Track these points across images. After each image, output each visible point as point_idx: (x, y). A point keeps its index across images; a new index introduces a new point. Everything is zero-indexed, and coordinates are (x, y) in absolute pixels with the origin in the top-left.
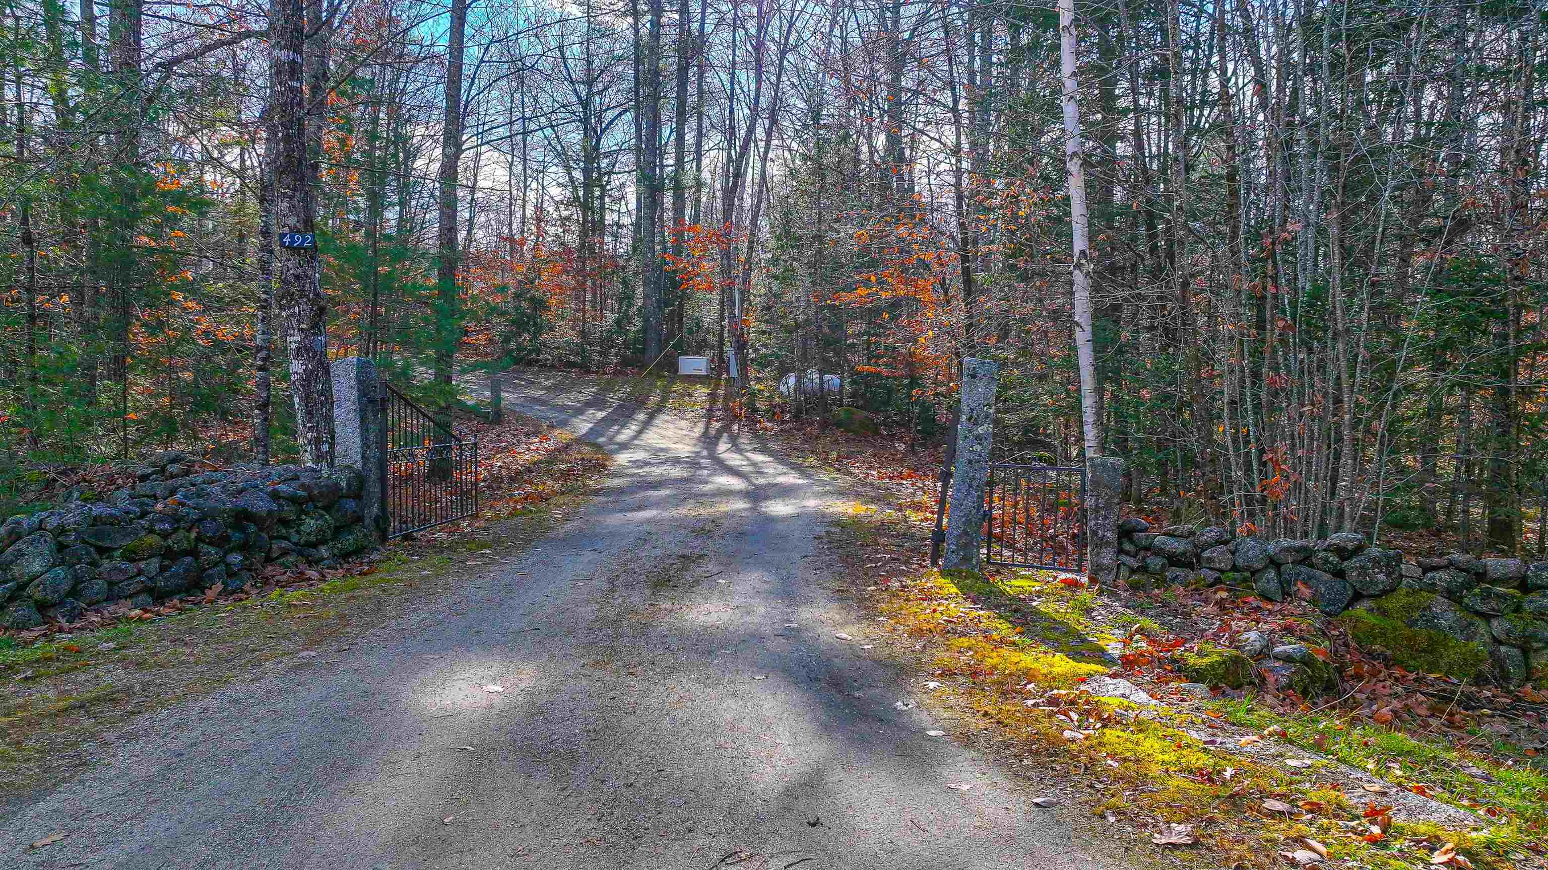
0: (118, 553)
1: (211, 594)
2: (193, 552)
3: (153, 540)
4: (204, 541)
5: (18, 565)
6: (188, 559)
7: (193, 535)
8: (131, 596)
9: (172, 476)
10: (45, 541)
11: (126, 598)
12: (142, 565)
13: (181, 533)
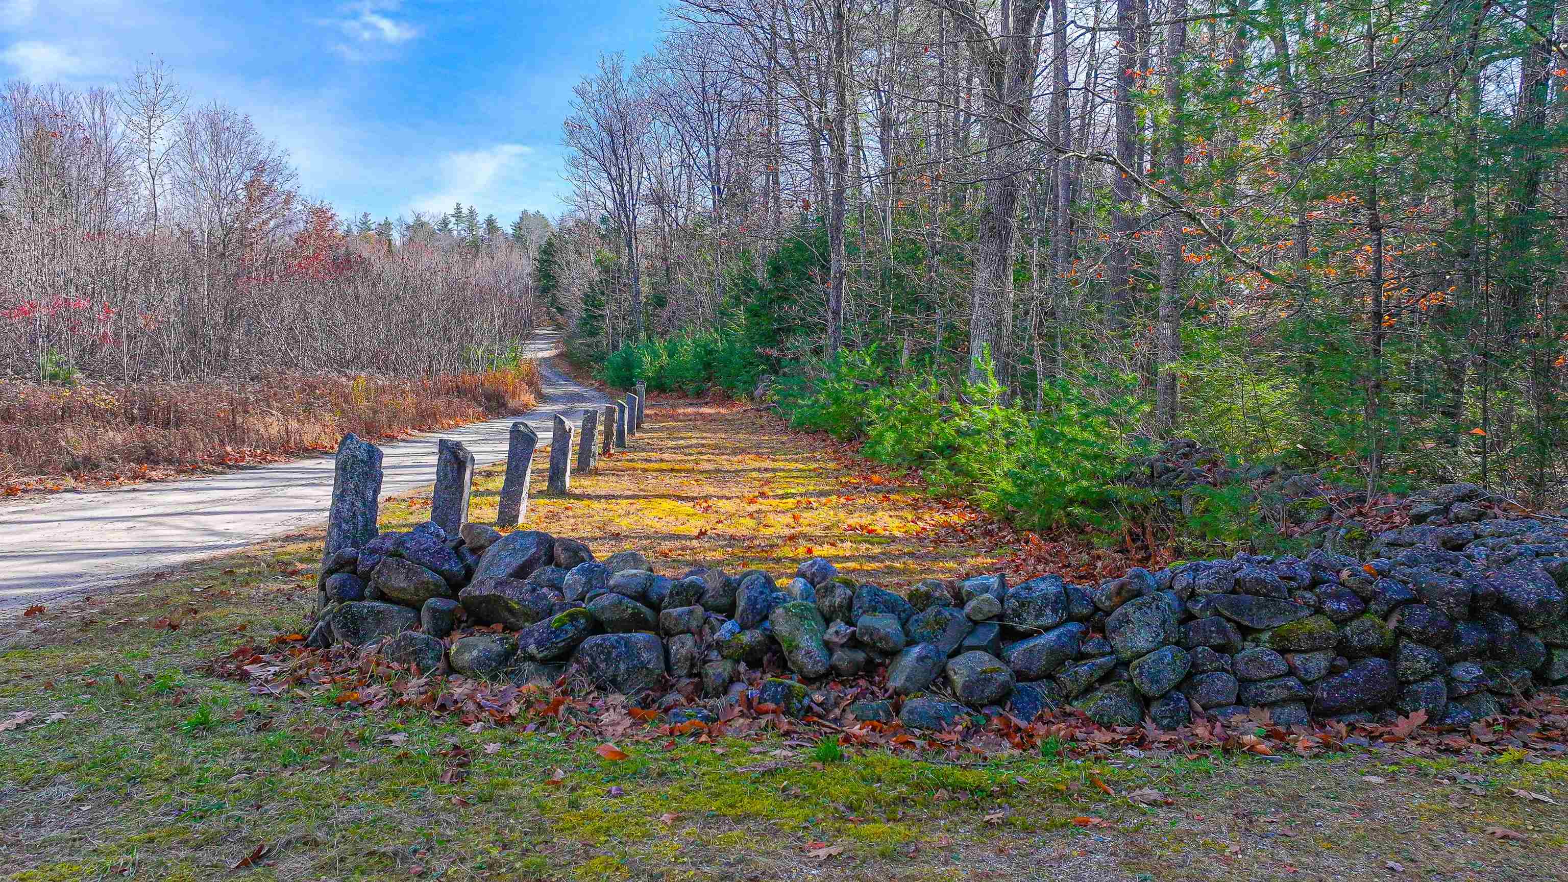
0: (1266, 636)
1: (1402, 726)
2: (1389, 653)
3: (1319, 625)
4: (1409, 636)
5: (1121, 634)
6: (1373, 662)
7: (1392, 624)
8: (1272, 705)
9: (1459, 520)
10: (1158, 608)
11: (1262, 706)
12: (1298, 660)
13: (1367, 620)
